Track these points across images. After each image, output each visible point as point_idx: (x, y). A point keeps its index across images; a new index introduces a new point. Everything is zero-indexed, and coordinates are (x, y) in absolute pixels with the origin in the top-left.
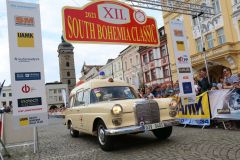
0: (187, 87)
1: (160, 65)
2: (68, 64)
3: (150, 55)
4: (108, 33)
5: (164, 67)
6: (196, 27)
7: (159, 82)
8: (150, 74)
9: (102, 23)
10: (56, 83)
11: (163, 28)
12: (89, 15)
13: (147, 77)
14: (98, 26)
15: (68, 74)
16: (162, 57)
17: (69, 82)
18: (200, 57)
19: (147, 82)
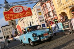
0: (44, 25)
16: (51, 6)
19: (47, 18)
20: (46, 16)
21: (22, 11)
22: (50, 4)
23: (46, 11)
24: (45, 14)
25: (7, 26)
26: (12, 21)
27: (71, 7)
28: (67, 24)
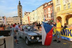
2: (20, 11)
3: (47, 10)
5: (51, 14)
6: (64, 1)
7: (49, 18)
8: (46, 16)
10: (16, 17)
11: (52, 1)
13: (45, 16)
15: (20, 14)
16: (51, 10)
17: (20, 17)
18: (65, 11)
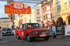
1: (50, 13)
4: (16, 11)
9: (15, 9)
12: (11, 7)
14: (14, 9)
19: (44, 20)
20: (44, 18)
21: (22, 8)
22: (50, 7)
23: (45, 13)
24: (44, 15)
25: (6, 18)
26: (12, 15)
27: (69, 15)
28: (60, 29)
